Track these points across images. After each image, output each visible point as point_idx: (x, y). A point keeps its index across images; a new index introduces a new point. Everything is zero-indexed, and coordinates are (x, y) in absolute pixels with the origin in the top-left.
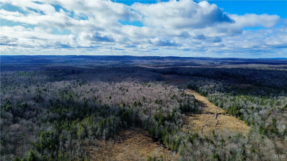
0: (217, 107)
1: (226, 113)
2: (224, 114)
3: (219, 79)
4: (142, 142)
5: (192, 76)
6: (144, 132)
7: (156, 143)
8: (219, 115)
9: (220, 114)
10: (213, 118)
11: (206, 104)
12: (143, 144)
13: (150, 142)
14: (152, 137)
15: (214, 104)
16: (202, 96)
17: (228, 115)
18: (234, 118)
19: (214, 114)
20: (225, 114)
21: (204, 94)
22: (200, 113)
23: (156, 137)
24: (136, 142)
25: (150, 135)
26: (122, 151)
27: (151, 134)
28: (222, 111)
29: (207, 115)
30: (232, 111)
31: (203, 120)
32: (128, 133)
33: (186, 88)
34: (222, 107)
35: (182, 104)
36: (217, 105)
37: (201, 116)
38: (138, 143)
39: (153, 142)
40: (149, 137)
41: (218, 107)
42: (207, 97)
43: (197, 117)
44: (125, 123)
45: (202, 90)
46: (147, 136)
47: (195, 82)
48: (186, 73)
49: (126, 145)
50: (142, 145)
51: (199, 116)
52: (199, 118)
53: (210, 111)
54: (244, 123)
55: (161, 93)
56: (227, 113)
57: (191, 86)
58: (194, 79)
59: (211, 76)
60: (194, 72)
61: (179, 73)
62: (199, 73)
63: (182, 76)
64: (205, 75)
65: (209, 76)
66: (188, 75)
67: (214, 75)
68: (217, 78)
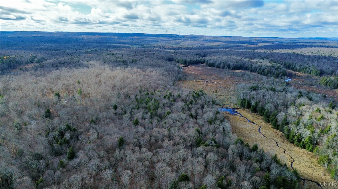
58: (239, 76)
59: (268, 71)
60: (235, 62)
61: (210, 63)
62: (244, 64)
63: (217, 68)
64: (255, 67)
65: (263, 70)
66: (226, 67)
67: (273, 68)
68: (280, 75)
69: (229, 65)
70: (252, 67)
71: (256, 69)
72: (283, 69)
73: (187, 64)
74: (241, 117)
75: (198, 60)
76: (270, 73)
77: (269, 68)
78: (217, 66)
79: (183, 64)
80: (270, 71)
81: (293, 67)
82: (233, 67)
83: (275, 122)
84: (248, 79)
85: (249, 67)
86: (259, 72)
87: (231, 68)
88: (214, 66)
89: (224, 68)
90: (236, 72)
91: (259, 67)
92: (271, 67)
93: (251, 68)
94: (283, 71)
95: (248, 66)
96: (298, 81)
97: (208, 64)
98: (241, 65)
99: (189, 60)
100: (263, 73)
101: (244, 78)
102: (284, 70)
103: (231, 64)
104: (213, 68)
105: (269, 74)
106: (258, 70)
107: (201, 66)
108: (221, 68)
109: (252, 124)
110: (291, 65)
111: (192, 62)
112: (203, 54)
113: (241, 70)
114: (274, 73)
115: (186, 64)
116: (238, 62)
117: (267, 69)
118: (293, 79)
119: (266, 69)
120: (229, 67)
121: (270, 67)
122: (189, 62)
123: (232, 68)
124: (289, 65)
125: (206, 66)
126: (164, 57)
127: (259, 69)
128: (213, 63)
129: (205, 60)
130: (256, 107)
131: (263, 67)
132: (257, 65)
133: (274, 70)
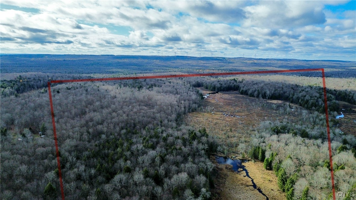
58: (273, 109)
59: (313, 103)
60: (274, 89)
62: (285, 93)
63: (250, 96)
64: (297, 97)
66: (260, 95)
67: (320, 100)
68: (328, 110)
69: (265, 93)
70: (294, 97)
72: (334, 101)
73: (216, 90)
74: (245, 176)
75: (230, 86)
76: (315, 106)
77: (314, 99)
78: (251, 94)
79: (211, 90)
80: (316, 103)
81: (350, 98)
82: (270, 95)
83: (291, 195)
84: (282, 113)
85: (290, 97)
86: (301, 104)
87: (267, 98)
88: (247, 94)
89: (258, 97)
90: (271, 103)
91: (302, 98)
92: (318, 98)
93: (292, 98)
94: (333, 105)
95: (289, 95)
96: (353, 118)
97: (241, 91)
98: (280, 95)
99: (219, 86)
100: (306, 105)
101: (278, 111)
102: (335, 103)
103: (267, 93)
104: (245, 96)
105: (314, 108)
106: (300, 101)
107: (232, 93)
108: (254, 97)
109: (257, 192)
110: (347, 96)
111: (222, 88)
112: (241, 79)
113: (280, 100)
114: (320, 107)
115: (214, 91)
116: (277, 90)
117: (312, 101)
118: (347, 116)
119: (310, 101)
120: (264, 96)
121: (316, 98)
122: (218, 89)
123: (269, 97)
124: (345, 96)
125: (238, 94)
126: (192, 82)
127: (302, 100)
129: (239, 87)
130: (271, 162)
131: (308, 97)
132: (300, 95)
133: (321, 102)
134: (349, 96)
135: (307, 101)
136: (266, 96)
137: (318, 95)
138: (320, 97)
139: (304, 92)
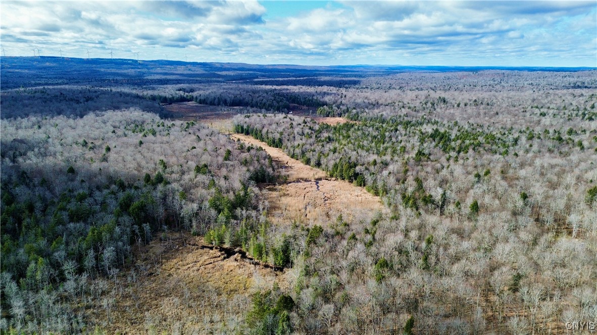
0: (308, 166)
1: (329, 176)
2: (326, 179)
3: (286, 109)
4: (201, 262)
5: (230, 106)
6: (194, 239)
7: (232, 258)
8: (320, 182)
9: (320, 179)
10: (313, 189)
11: (287, 163)
12: (207, 266)
13: (219, 259)
14: (216, 248)
15: (302, 162)
16: (270, 146)
17: (334, 179)
18: (345, 184)
19: (311, 181)
20: (329, 179)
21: (274, 142)
22: (286, 181)
23: (227, 245)
24: (189, 266)
25: (213, 244)
26: (168, 293)
27: (214, 242)
28: (321, 173)
29: (301, 185)
30: (342, 171)
31: (297, 195)
32: (157, 248)
33: (231, 133)
34: (318, 164)
35: (252, 168)
36: (308, 162)
37: (291, 188)
38: (192, 267)
39: (225, 258)
40: (211, 248)
41: (310, 167)
42: (281, 148)
43: (284, 191)
44: (147, 227)
45: (270, 135)
46: (203, 247)
47: (247, 119)
48: (217, 100)
49: (169, 276)
50: (205, 268)
51: (287, 189)
52: (288, 192)
53: (301, 176)
54: (366, 191)
55: (195, 148)
56: (332, 176)
57: (242, 128)
58: (237, 111)
59: (269, 104)
61: (200, 99)
62: (244, 99)
63: (211, 105)
64: (256, 102)
65: (265, 104)
66: (222, 103)
67: (274, 101)
68: (281, 108)
70: (253, 102)
71: (257, 104)
73: (168, 101)
75: (182, 97)
76: (271, 106)
78: (210, 102)
79: (162, 102)
80: (271, 104)
86: (260, 106)
87: (228, 104)
88: (207, 104)
89: (219, 104)
91: (261, 101)
94: (284, 104)
95: (249, 101)
97: (198, 101)
99: (170, 96)
100: (264, 107)
103: (226, 99)
104: (205, 105)
108: (216, 105)
111: (175, 99)
112: (189, 90)
113: (241, 106)
114: (275, 107)
115: (166, 102)
120: (225, 103)
121: (271, 101)
122: (170, 100)
125: (196, 104)
127: (260, 103)
128: (204, 100)
129: (193, 97)
130: (248, 130)
131: (265, 100)
132: (258, 99)
133: (275, 103)
134: (298, 99)
135: (265, 103)
136: (227, 103)
137: (273, 98)
138: (274, 100)
139: (261, 97)
